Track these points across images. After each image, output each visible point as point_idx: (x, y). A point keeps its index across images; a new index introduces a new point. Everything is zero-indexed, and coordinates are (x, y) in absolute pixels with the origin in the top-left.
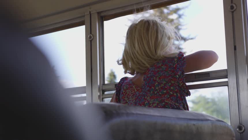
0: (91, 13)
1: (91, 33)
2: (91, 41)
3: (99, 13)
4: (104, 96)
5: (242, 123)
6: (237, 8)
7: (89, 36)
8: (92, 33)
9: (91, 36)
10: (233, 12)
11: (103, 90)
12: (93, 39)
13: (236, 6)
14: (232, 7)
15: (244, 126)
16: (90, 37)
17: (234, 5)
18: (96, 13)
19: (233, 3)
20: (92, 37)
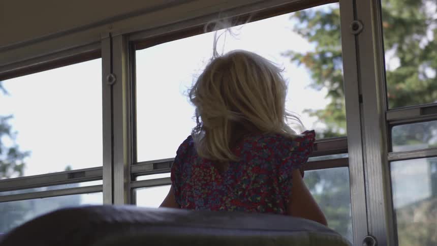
0: (113, 36)
1: (112, 72)
2: (112, 86)
3: (126, 36)
4: (134, 185)
5: (372, 233)
6: (363, 28)
7: (108, 77)
8: (114, 72)
9: (112, 76)
10: (356, 35)
11: (134, 174)
12: (115, 83)
13: (363, 25)
14: (355, 27)
15: (375, 238)
16: (110, 79)
17: (359, 23)
18: (121, 36)
19: (357, 20)
20: (114, 80)
